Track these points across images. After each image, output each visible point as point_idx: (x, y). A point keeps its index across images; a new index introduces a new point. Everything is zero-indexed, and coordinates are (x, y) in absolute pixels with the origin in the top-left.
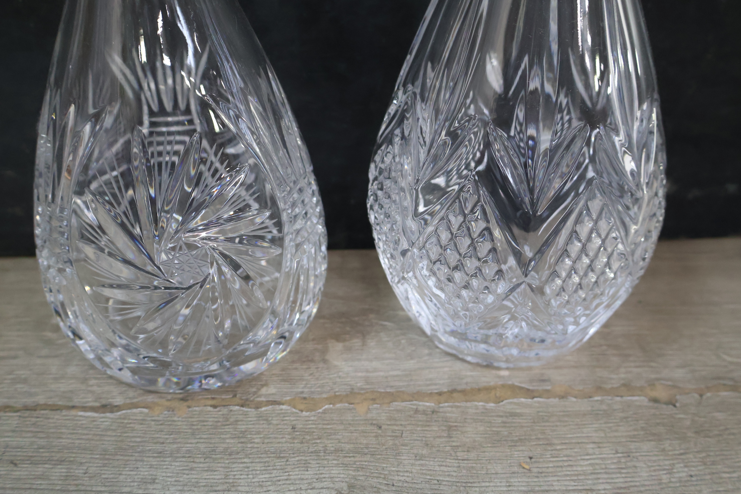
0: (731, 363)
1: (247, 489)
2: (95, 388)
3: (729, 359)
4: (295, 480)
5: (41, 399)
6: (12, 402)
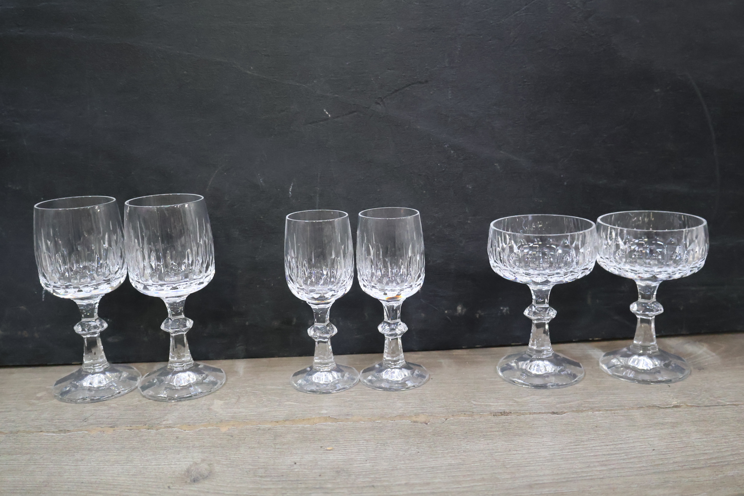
0: (475, 405)
2: (57, 423)
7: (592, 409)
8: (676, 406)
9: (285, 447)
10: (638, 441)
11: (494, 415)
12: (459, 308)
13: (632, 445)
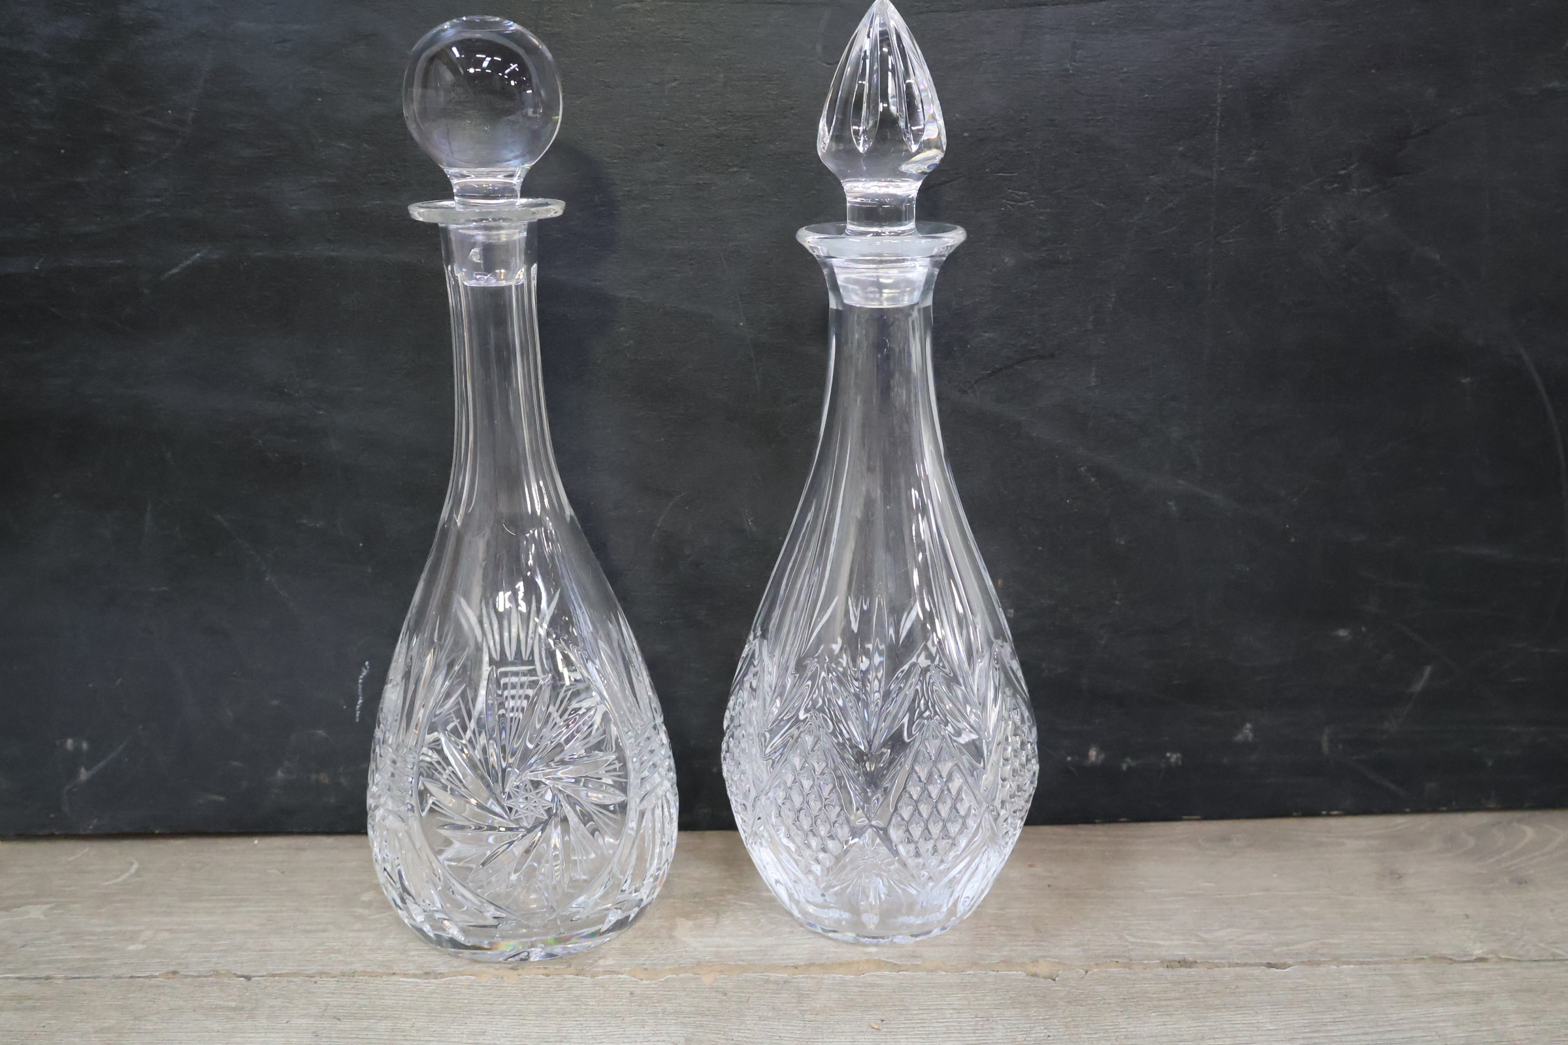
0: (1132, 943)
1: (580, 1041)
2: (416, 958)
3: (1132, 939)
4: (630, 1034)
5: (359, 967)
6: (327, 969)
7: (1337, 960)
8: (1481, 960)
9: (819, 1018)
10: (1419, 1028)
11: (1167, 967)
12: (1093, 753)
13: (1408, 1035)
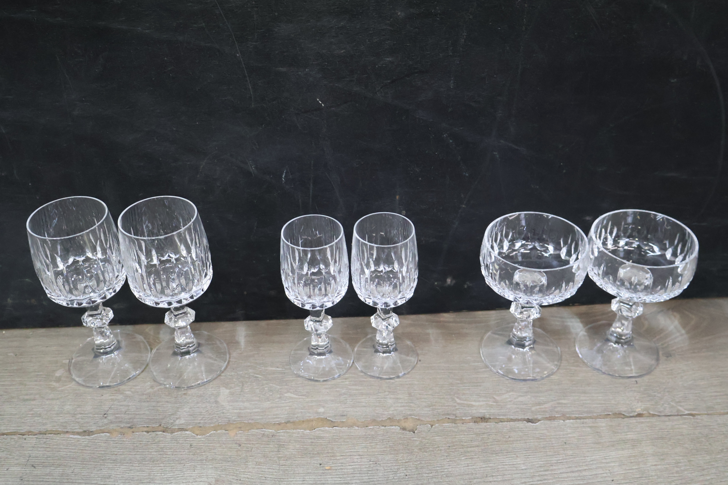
0: (458, 404)
1: (160, 482)
2: (80, 420)
3: (458, 401)
4: (187, 476)
5: (49, 427)
6: (32, 429)
7: (565, 417)
8: (640, 415)
9: (288, 462)
10: (601, 467)
11: (475, 422)
12: (449, 281)
13: (594, 473)
